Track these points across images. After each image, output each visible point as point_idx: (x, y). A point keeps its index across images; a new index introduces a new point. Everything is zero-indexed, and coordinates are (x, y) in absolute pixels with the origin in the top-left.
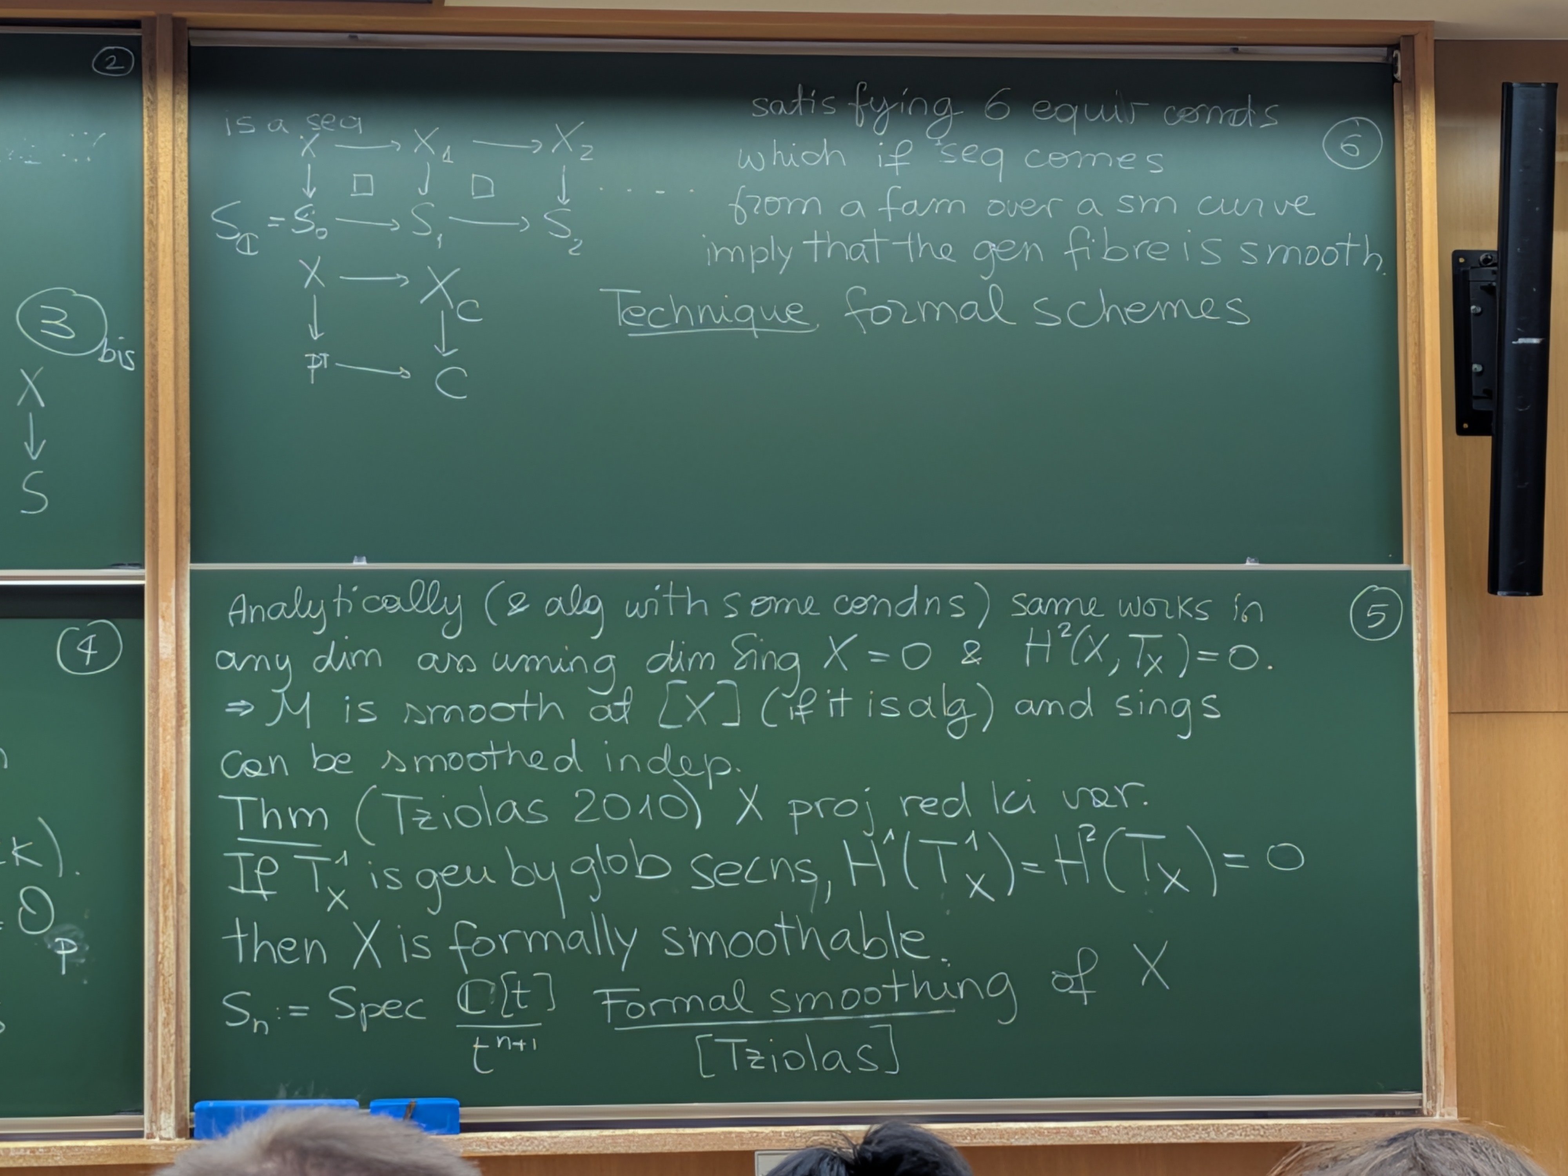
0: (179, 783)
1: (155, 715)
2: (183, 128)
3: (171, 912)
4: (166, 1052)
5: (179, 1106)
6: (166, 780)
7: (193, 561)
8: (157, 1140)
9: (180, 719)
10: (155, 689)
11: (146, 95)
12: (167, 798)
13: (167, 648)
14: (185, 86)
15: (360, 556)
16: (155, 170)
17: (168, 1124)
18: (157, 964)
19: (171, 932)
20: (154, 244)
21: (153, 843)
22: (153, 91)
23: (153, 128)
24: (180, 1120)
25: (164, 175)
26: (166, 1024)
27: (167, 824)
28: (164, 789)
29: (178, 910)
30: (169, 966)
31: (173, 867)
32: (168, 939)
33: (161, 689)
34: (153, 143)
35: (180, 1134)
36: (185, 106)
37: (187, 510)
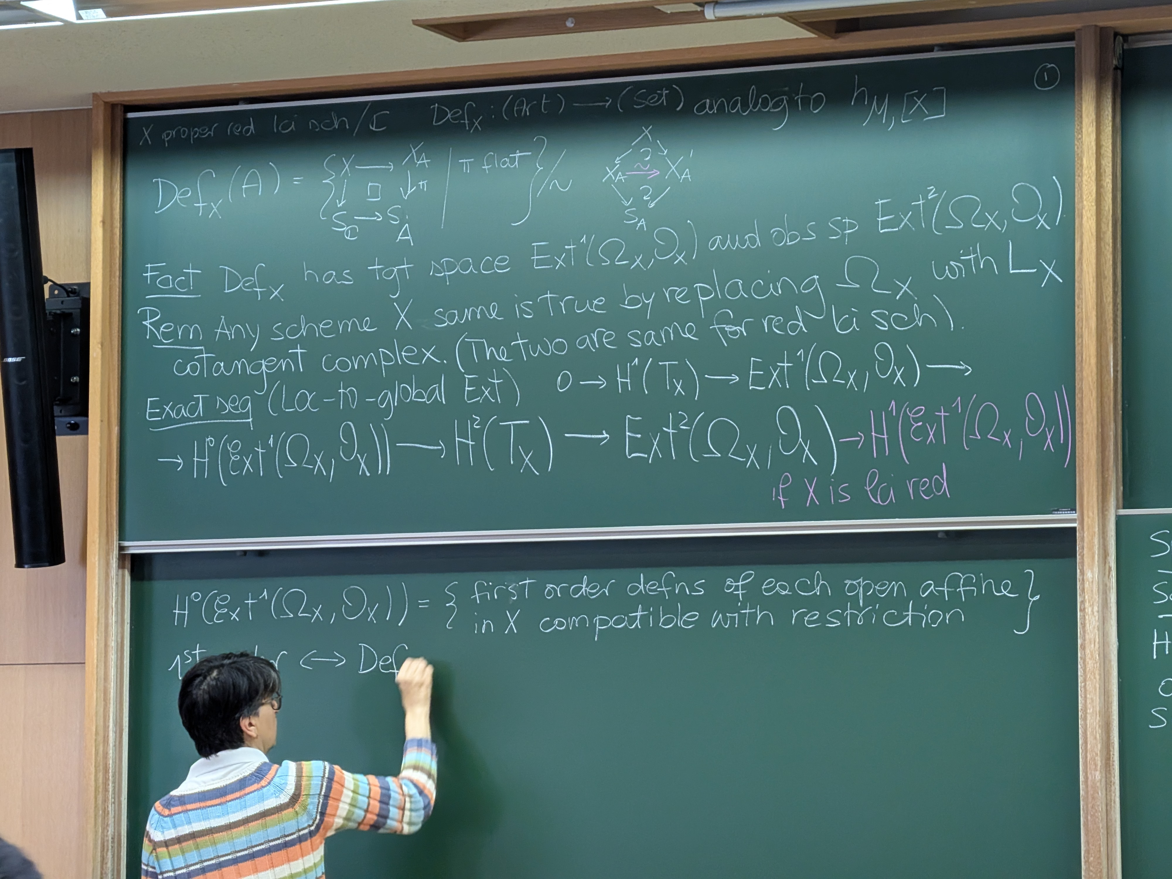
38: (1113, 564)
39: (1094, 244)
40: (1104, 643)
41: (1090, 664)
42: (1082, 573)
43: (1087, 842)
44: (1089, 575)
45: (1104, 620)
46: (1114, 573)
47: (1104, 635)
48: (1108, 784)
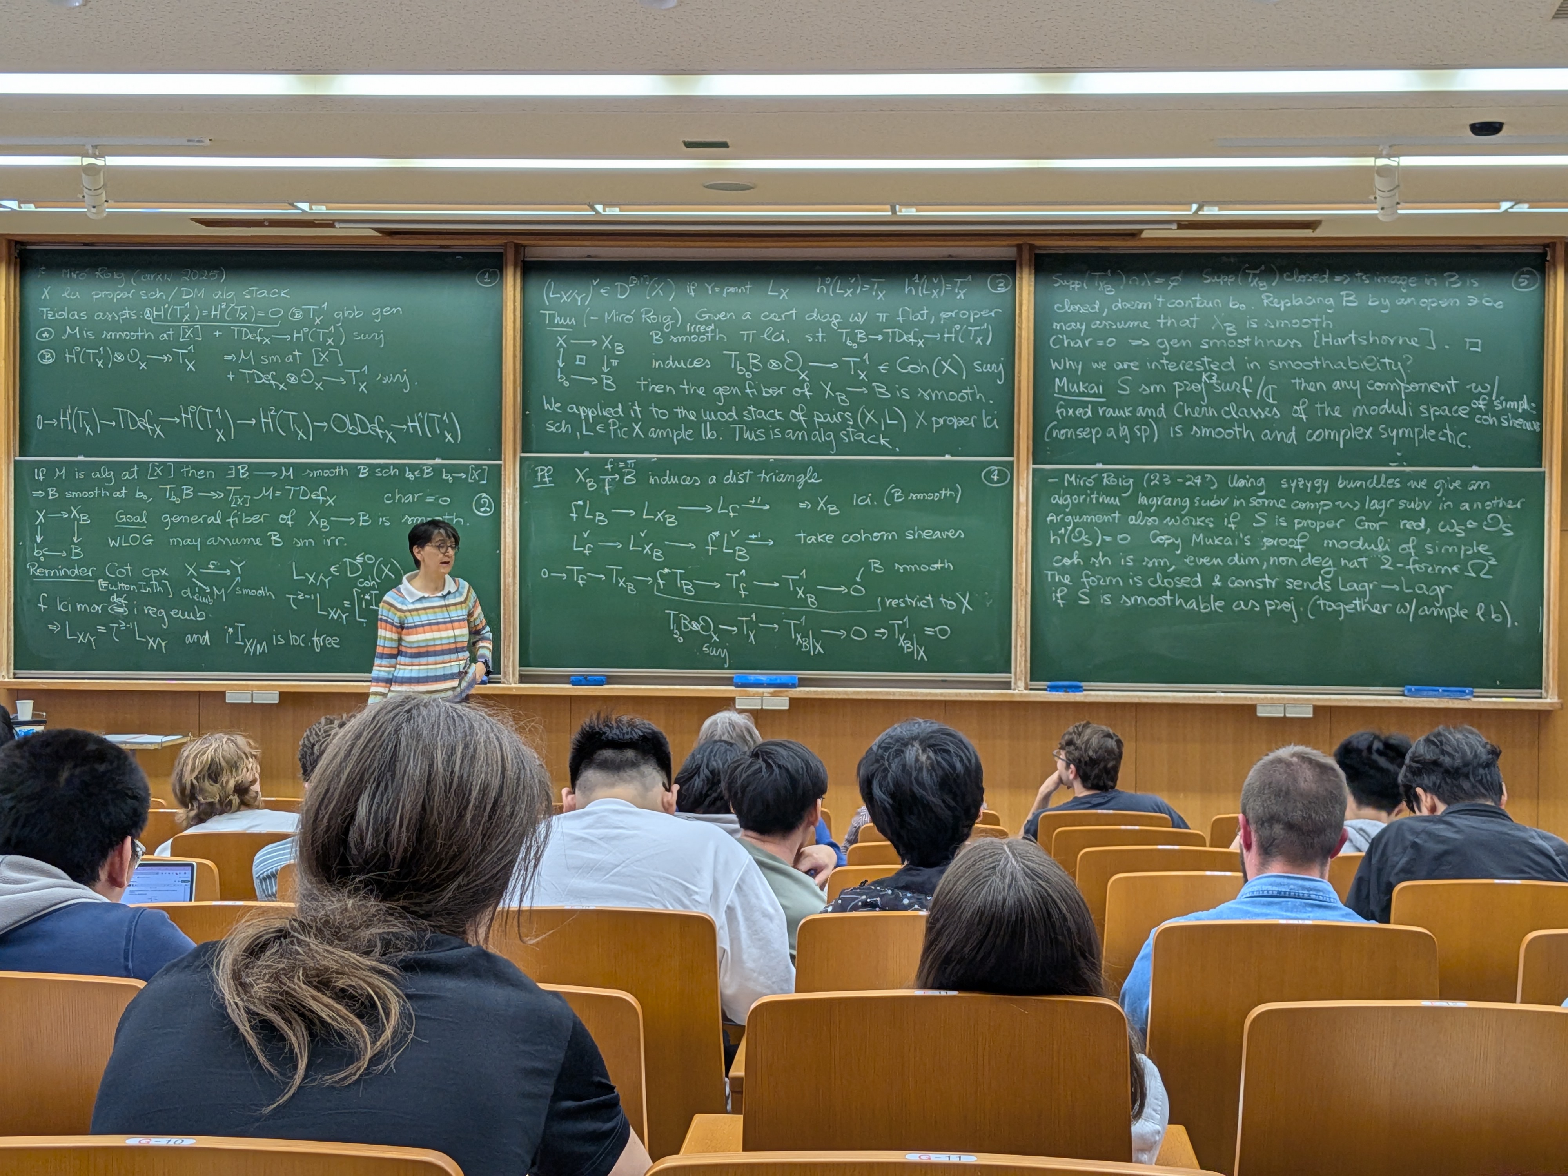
0: (1027, 552)
1: (1017, 524)
2: (1032, 289)
3: (1023, 602)
4: (1021, 657)
5: (1025, 678)
6: (1022, 551)
7: (1034, 463)
8: (1016, 691)
9: (1027, 526)
10: (1018, 514)
11: (1018, 275)
12: (1022, 557)
13: (1023, 498)
14: (1033, 271)
15: (1099, 462)
16: (1021, 305)
17: (1021, 684)
18: (1017, 622)
19: (1023, 609)
20: (1020, 336)
21: (1017, 576)
22: (1021, 273)
23: (1021, 289)
24: (1026, 683)
25: (1025, 308)
26: (1021, 646)
27: (1022, 568)
28: (1021, 554)
29: (1026, 601)
30: (1022, 624)
31: (1024, 585)
32: (1022, 613)
33: (1020, 514)
34: (1021, 295)
35: (1026, 689)
36: (1033, 279)
37: (1031, 442)
38: (518, 485)
39: (512, 342)
40: (514, 521)
41: (508, 531)
42: (505, 490)
43: (504, 609)
44: (508, 491)
45: (514, 511)
46: (518, 490)
47: (514, 517)
48: (514, 583)
